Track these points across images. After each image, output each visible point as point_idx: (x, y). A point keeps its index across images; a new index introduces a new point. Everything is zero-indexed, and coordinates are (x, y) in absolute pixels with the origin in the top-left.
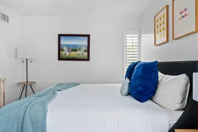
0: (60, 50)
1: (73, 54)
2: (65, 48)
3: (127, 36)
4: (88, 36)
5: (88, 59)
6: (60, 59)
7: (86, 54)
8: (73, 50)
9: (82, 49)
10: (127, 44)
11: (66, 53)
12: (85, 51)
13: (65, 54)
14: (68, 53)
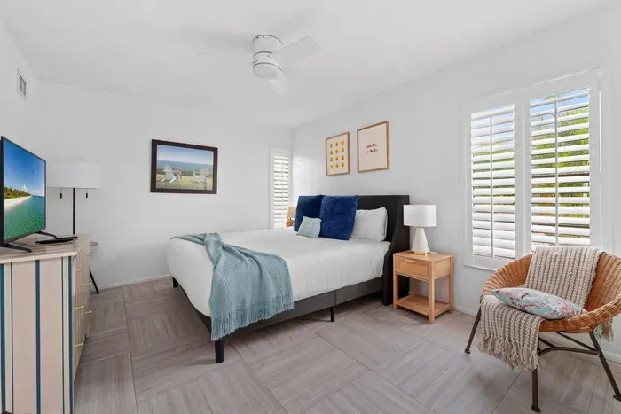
0: (154, 170)
2: (167, 169)
3: (275, 157)
4: (215, 150)
5: (213, 192)
6: (154, 189)
7: (210, 181)
8: (184, 174)
9: (202, 172)
11: (169, 178)
12: (208, 176)
13: (167, 181)
14: (175, 178)
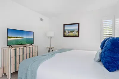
0: (64, 32)
1: (71, 34)
2: (67, 31)
3: (104, 21)
5: (78, 36)
6: (64, 36)
7: (77, 33)
9: (75, 31)
10: (104, 26)
11: (67, 33)
12: (77, 32)
